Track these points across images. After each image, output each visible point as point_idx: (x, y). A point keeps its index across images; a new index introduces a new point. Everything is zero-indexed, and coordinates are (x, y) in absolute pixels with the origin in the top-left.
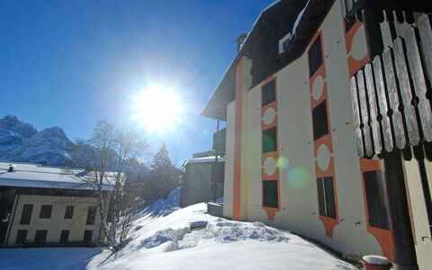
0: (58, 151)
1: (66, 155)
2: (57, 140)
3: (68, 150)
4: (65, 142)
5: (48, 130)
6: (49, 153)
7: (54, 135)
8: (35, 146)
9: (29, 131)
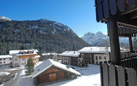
0: (101, 38)
1: (104, 38)
2: (100, 35)
3: (104, 37)
4: (102, 35)
5: (97, 33)
6: (99, 39)
7: (99, 34)
8: (95, 38)
9: (93, 35)
